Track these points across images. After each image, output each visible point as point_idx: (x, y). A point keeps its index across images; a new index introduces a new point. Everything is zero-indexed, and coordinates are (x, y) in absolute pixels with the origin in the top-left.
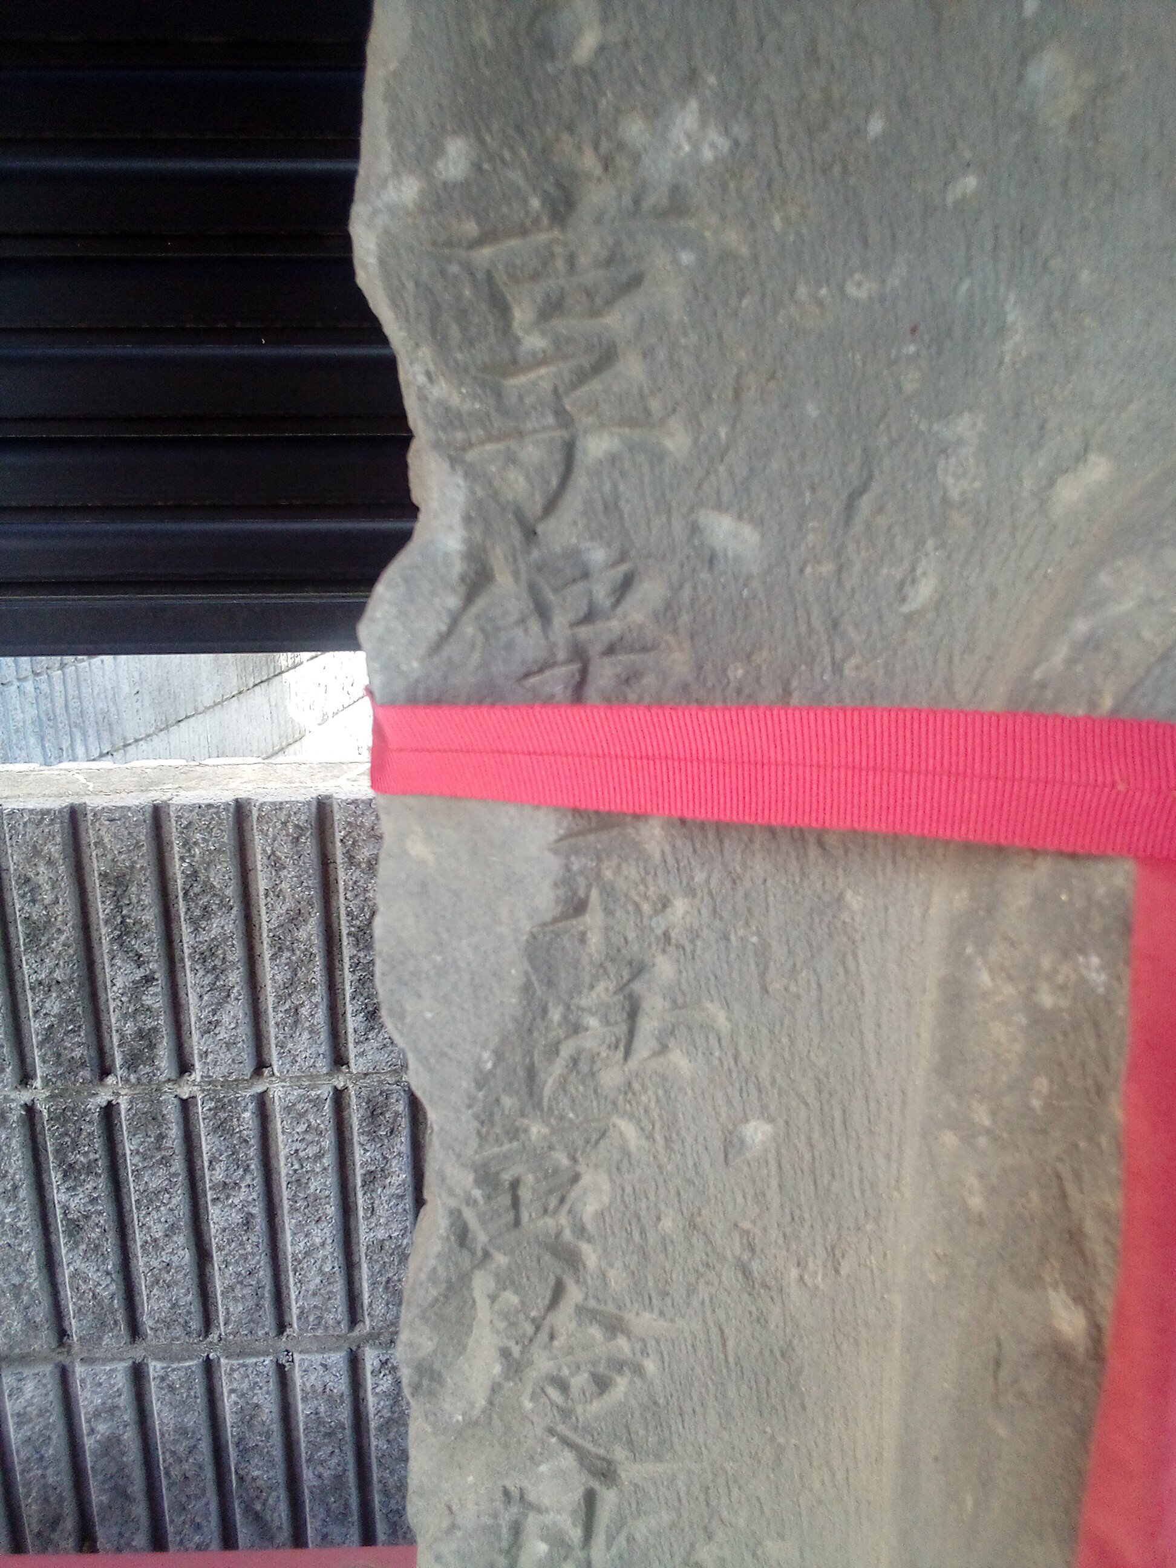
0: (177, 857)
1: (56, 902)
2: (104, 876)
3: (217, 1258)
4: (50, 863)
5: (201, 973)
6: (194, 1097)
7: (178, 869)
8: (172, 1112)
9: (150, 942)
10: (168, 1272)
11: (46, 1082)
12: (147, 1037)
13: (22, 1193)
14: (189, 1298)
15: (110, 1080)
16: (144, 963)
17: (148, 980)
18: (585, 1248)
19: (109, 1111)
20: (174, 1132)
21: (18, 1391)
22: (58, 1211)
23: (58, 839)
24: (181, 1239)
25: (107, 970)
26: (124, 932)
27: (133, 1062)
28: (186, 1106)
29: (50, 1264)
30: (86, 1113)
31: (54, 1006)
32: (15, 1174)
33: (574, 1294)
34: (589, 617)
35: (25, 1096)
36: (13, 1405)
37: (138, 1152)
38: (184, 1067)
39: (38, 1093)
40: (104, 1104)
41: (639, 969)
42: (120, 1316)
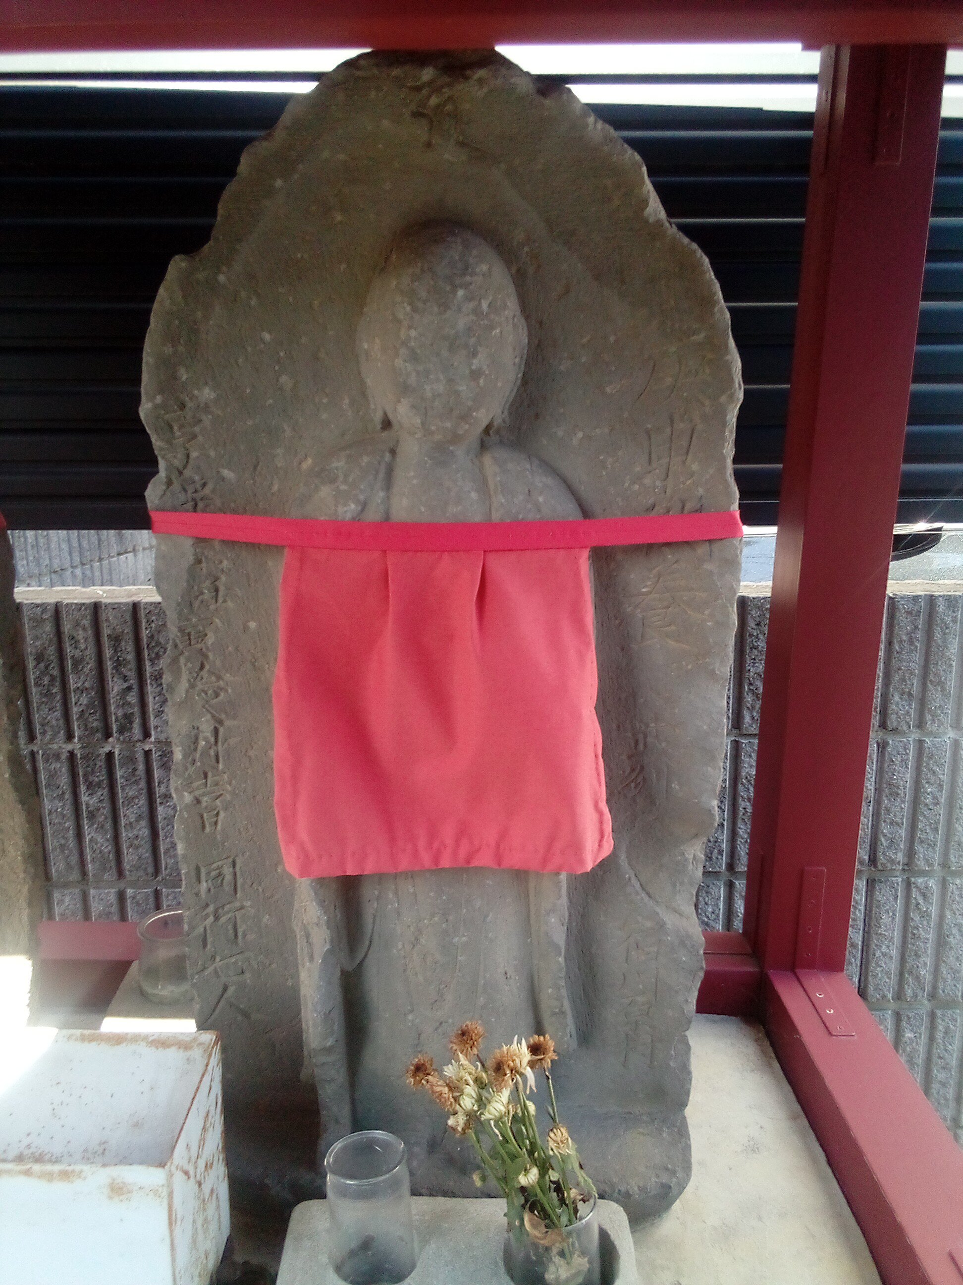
0: (144, 628)
1: (86, 648)
2: (109, 636)
3: (161, 834)
4: (84, 629)
5: (154, 687)
6: (151, 750)
7: (145, 633)
8: (140, 757)
9: (131, 670)
10: (137, 840)
11: (80, 738)
12: (128, 717)
13: (67, 796)
14: (147, 855)
15: (111, 740)
16: (127, 680)
17: (129, 689)
18: (210, 654)
19: (110, 755)
20: (141, 767)
21: (61, 902)
22: (84, 806)
23: (88, 617)
24: (144, 823)
25: (110, 683)
26: (119, 664)
27: (121, 731)
28: (147, 753)
29: (79, 835)
30: (99, 755)
31: (84, 700)
32: (63, 786)
33: (207, 667)
34: (196, 491)
35: (69, 747)
36: (59, 909)
37: (123, 777)
38: (146, 735)
39: (76, 745)
40: (107, 752)
41: (217, 579)
42: (113, 864)
